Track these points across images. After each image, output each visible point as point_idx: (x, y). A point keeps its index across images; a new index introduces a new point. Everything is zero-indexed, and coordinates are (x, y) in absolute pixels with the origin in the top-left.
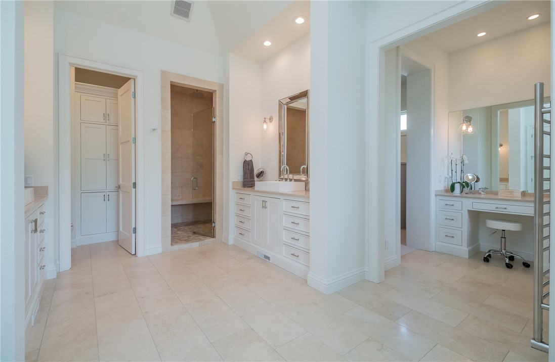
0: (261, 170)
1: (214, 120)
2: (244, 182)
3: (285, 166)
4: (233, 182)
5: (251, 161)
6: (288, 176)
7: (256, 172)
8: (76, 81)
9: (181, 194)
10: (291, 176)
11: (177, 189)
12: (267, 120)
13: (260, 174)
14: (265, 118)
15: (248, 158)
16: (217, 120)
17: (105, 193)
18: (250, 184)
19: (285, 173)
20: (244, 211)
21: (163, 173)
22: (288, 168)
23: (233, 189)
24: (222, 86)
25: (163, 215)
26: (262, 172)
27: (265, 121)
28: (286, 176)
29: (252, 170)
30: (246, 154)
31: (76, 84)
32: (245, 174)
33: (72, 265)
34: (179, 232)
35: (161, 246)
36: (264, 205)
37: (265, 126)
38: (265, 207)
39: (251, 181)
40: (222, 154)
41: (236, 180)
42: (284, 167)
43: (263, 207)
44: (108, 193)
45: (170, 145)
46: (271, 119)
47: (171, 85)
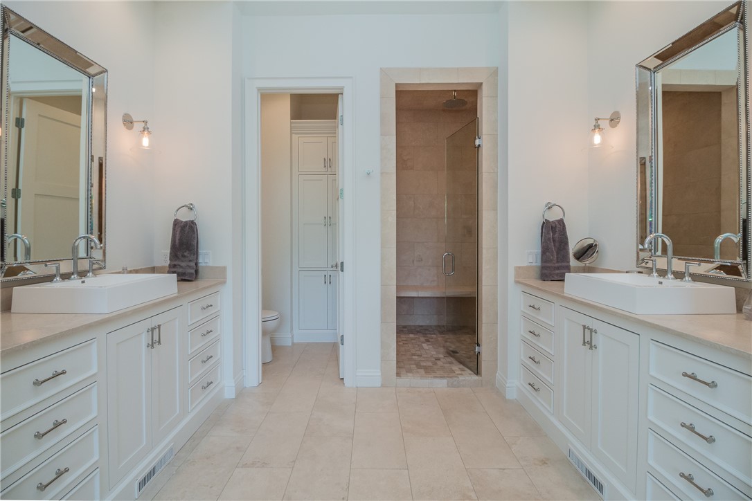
0: (590, 242)
1: (477, 142)
2: (543, 268)
3: (658, 234)
4: (518, 269)
5: (561, 222)
6: (669, 263)
7: (573, 246)
8: (292, 119)
9: (436, 279)
10: (678, 265)
11: (429, 270)
12: (604, 124)
13: (586, 252)
14: (597, 120)
15: (554, 216)
16: (484, 141)
17: (326, 274)
18: (557, 274)
19: (659, 253)
20: (539, 336)
21: (383, 246)
22: (668, 242)
23: (517, 282)
24: (494, 72)
25: (384, 321)
26: (590, 247)
27: (597, 127)
28: (661, 263)
29: (563, 242)
30: (549, 207)
31: (291, 123)
32: (545, 250)
33: (263, 379)
34: (425, 346)
35: (380, 374)
36: (587, 339)
37: (597, 139)
38: (589, 344)
39: (558, 268)
40: (495, 209)
41: (525, 264)
42: (656, 238)
43: (584, 343)
44: (330, 273)
45: (395, 198)
46: (614, 120)
47: (397, 92)
